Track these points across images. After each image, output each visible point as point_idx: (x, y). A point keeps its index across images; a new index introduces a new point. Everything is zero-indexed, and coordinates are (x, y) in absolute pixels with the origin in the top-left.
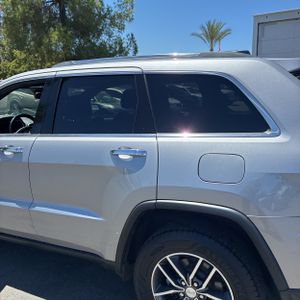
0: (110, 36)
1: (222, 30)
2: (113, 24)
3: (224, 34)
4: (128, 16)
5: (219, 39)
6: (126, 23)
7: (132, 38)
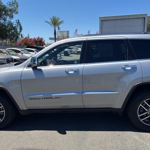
0: (5, 21)
1: (59, 21)
2: (6, 14)
3: (61, 23)
4: (15, 11)
5: (58, 24)
6: (14, 14)
7: (18, 22)
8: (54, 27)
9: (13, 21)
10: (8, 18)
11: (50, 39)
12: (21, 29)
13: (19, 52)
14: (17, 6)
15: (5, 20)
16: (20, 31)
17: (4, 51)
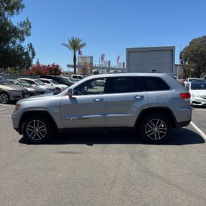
2: (16, 36)
3: (83, 45)
6: (25, 36)
7: (31, 47)
8: (73, 51)
9: (25, 45)
10: (18, 41)
11: (69, 66)
12: (34, 54)
13: (32, 83)
14: (30, 27)
15: (14, 43)
16: (33, 58)
17: (16, 82)
